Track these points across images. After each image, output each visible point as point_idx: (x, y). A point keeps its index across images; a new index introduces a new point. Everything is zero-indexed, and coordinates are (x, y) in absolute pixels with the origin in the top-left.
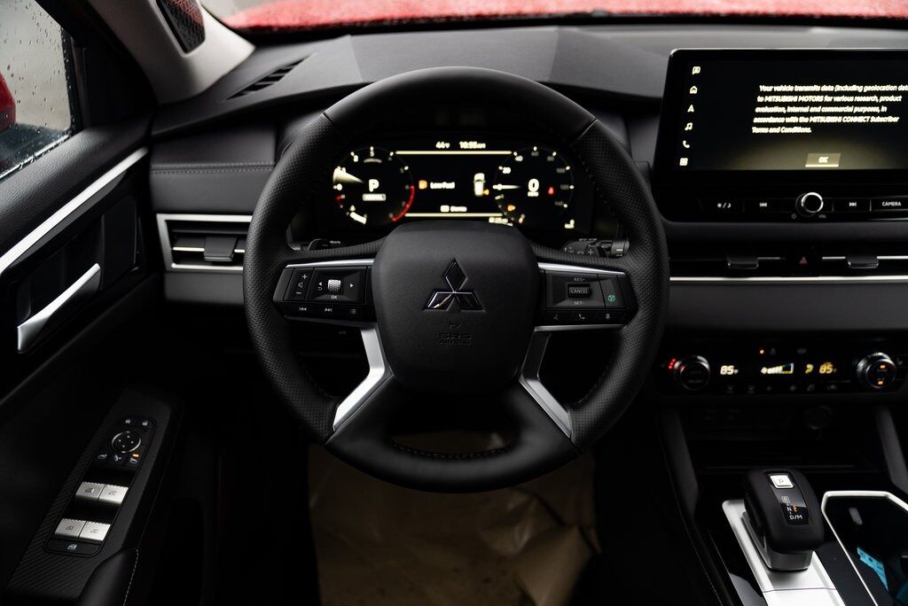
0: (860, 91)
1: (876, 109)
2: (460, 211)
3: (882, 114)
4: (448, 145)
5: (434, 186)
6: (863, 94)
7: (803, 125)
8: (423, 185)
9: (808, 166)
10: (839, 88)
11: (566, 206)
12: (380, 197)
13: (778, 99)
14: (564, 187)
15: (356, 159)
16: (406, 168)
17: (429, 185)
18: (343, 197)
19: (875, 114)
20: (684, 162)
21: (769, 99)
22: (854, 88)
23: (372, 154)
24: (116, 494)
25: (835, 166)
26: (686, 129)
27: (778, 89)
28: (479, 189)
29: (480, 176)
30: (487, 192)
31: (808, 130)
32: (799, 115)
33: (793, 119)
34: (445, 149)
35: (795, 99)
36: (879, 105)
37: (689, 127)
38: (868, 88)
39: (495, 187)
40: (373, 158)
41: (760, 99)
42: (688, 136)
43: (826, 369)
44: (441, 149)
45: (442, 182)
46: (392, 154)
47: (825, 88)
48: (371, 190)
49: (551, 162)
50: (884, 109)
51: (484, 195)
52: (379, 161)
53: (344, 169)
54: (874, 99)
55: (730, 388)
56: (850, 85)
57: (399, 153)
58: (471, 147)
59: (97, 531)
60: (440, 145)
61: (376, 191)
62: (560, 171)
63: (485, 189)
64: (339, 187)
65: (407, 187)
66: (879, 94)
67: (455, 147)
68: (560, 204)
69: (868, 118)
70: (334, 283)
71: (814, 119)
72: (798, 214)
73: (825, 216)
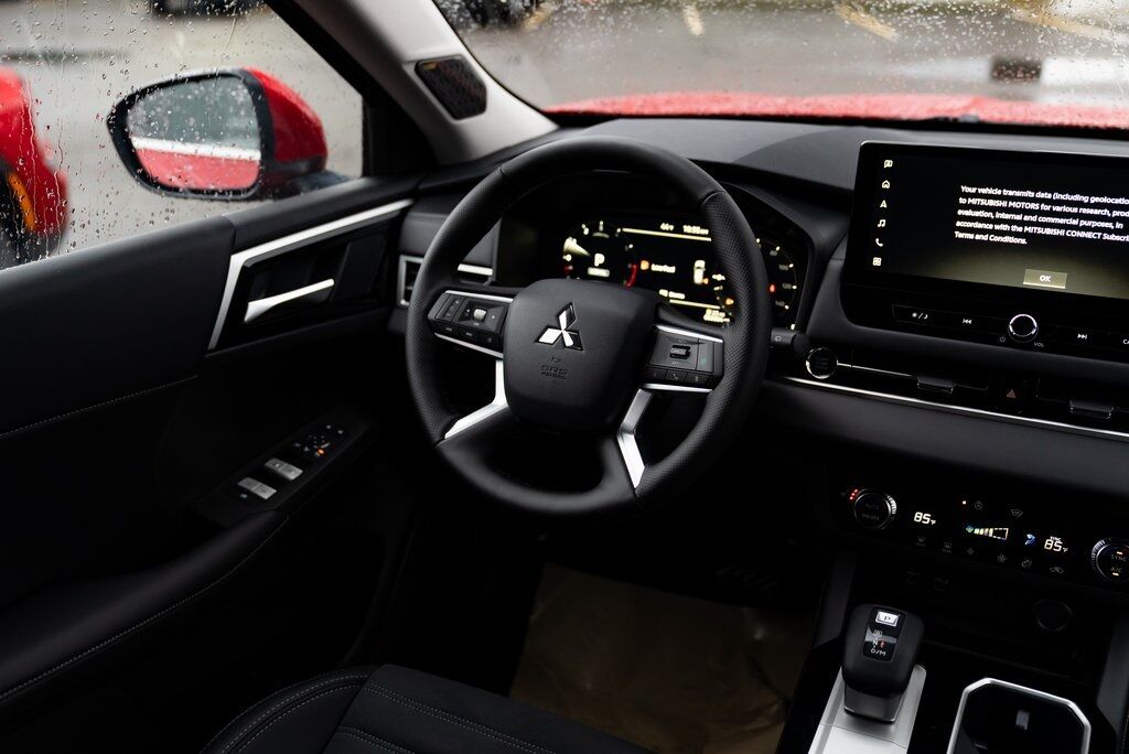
0: (1086, 201)
1: (1109, 225)
2: (677, 297)
3: (1117, 232)
4: (672, 228)
5: (655, 268)
6: (1089, 205)
7: (1017, 235)
8: (644, 265)
9: (1027, 283)
10: (1057, 196)
11: (787, 307)
12: (604, 273)
13: (983, 202)
14: (787, 286)
15: (586, 231)
16: (631, 246)
17: (650, 266)
18: (571, 268)
19: (1109, 231)
20: (877, 262)
21: (974, 201)
22: (1077, 198)
23: (601, 228)
24: (293, 473)
25: (1061, 287)
26: (879, 226)
27: (983, 191)
28: (699, 277)
29: (700, 264)
30: (706, 281)
31: (1023, 241)
32: (1010, 222)
33: (1004, 227)
34: (669, 231)
35: (1004, 204)
36: (1114, 220)
37: (882, 223)
38: (1095, 200)
39: (714, 277)
40: (603, 232)
41: (962, 201)
42: (881, 233)
43: (1054, 543)
44: (665, 231)
45: (663, 265)
46: (619, 230)
47: (1040, 195)
48: (597, 264)
49: (773, 257)
50: (1119, 226)
51: (703, 284)
52: (606, 236)
53: (575, 240)
54: (1106, 212)
55: (921, 540)
56: (1072, 193)
57: (626, 230)
58: (694, 232)
59: (267, 493)
60: (664, 226)
61: (601, 266)
62: (783, 267)
63: (704, 278)
64: (568, 258)
65: (630, 266)
66: (1112, 207)
67: (679, 230)
68: (781, 304)
69: (1100, 234)
70: (479, 313)
71: (1029, 229)
72: (1007, 337)
73: (1042, 345)
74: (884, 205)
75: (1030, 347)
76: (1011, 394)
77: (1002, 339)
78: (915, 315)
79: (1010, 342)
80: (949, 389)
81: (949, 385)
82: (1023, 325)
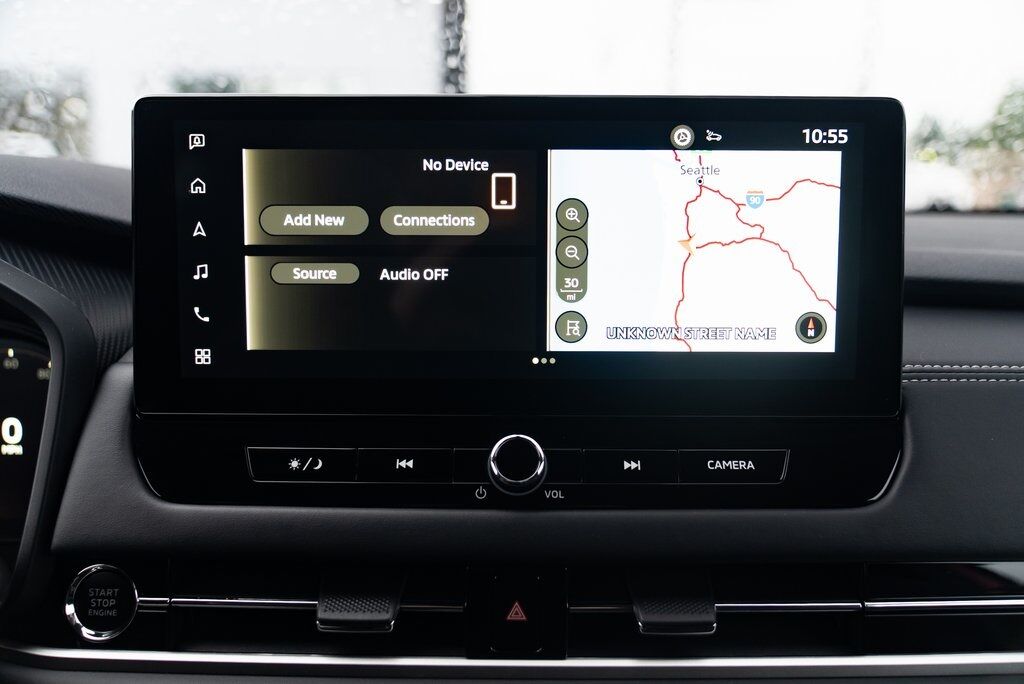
20: (203, 356)
26: (197, 277)
37: (202, 272)
72: (490, 488)
73: (558, 495)
74: (199, 230)
75: (537, 502)
76: (516, 613)
77: (481, 494)
78: (295, 464)
79: (495, 501)
80: (388, 622)
81: (380, 613)
82: (517, 459)
